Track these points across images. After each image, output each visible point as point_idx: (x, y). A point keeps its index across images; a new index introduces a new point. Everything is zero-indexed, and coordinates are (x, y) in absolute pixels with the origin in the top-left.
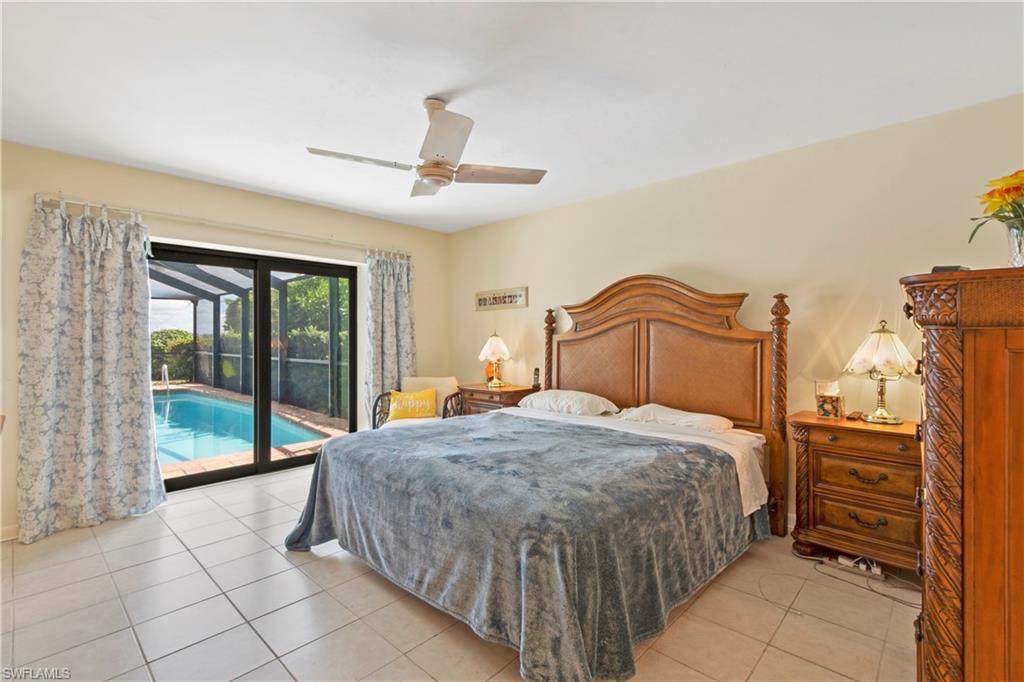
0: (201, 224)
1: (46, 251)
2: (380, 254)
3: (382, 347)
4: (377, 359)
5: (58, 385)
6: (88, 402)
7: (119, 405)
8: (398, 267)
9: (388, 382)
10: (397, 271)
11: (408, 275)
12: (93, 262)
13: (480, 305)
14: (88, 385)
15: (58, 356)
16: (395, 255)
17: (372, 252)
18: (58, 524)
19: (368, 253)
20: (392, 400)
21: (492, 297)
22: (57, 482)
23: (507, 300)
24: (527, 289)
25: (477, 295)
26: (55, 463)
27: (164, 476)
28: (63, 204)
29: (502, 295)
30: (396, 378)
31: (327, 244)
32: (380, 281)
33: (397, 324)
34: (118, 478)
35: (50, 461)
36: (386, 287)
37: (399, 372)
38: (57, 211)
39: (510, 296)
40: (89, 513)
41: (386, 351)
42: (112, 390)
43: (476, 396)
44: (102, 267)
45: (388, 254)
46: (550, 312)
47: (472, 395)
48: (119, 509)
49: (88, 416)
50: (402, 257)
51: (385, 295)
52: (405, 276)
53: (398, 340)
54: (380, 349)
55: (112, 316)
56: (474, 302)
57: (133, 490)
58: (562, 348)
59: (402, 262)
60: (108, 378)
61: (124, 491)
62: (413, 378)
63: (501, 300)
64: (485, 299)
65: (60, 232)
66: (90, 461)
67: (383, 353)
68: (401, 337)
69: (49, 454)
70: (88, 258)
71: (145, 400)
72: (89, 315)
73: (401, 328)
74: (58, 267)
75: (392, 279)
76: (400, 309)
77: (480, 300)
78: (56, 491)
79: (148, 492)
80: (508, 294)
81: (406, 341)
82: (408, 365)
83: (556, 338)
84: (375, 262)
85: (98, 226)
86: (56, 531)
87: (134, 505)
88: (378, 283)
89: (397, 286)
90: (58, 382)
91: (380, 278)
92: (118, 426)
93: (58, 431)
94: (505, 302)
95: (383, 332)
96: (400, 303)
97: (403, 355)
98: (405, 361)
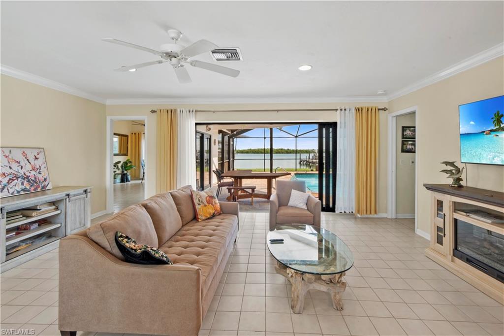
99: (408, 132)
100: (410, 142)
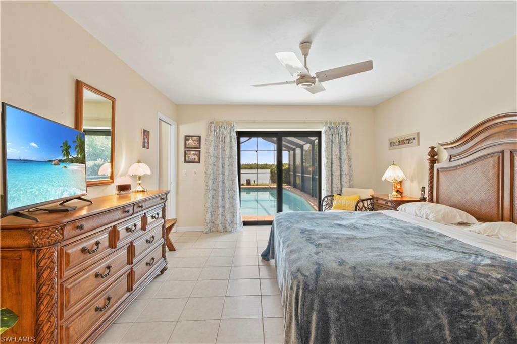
0: (254, 122)
1: (210, 139)
2: (331, 123)
3: (332, 171)
4: (328, 177)
5: (213, 183)
6: (220, 189)
7: (229, 191)
8: (341, 129)
9: (335, 189)
10: (340, 131)
11: (346, 132)
12: (222, 141)
13: (391, 146)
14: (220, 183)
15: (213, 173)
16: (339, 123)
17: (326, 123)
18: (213, 229)
19: (324, 124)
20: (334, 199)
21: (397, 140)
22: (213, 215)
23: (406, 142)
24: (418, 133)
25: (389, 140)
26: (213, 208)
27: (243, 220)
28: (215, 123)
29: (403, 139)
30: (340, 188)
31: (305, 122)
32: (331, 138)
33: (340, 159)
34: (228, 217)
35: (211, 208)
36: (333, 141)
37: (341, 184)
38: (213, 125)
39: (408, 139)
40: (220, 227)
41: (333, 173)
42: (227, 186)
43: (380, 201)
44: (224, 142)
45: (335, 123)
46: (433, 148)
47: (377, 201)
48: (229, 229)
49: (220, 194)
50: (343, 123)
51: (333, 145)
52: (344, 134)
53: (341, 167)
54: (330, 172)
55: (227, 159)
56: (387, 144)
57: (232, 222)
58: (440, 174)
59: (343, 126)
60: (226, 181)
61: (230, 222)
62: (349, 189)
63: (403, 142)
64: (394, 142)
65: (213, 132)
66: (221, 210)
67: (332, 174)
68: (342, 166)
69: (210, 205)
70: (221, 139)
71: (235, 190)
72: (221, 159)
73: (343, 161)
74: (213, 144)
75: (337, 135)
76: (342, 151)
77: (391, 143)
78: (213, 218)
79: (236, 224)
80: (406, 139)
81: (345, 168)
82: (346, 181)
83: (436, 166)
84: (327, 127)
85: (223, 127)
86: (213, 231)
87: (233, 228)
88: (329, 139)
89: (340, 139)
90: (213, 182)
91: (330, 136)
92: (229, 199)
93: (214, 198)
94: (405, 144)
95: (332, 164)
96: (342, 148)
97: (344, 176)
98: (345, 179)
99: (191, 142)
100: (192, 152)
